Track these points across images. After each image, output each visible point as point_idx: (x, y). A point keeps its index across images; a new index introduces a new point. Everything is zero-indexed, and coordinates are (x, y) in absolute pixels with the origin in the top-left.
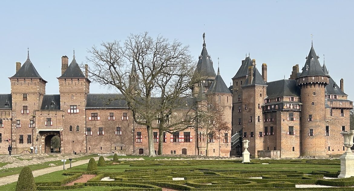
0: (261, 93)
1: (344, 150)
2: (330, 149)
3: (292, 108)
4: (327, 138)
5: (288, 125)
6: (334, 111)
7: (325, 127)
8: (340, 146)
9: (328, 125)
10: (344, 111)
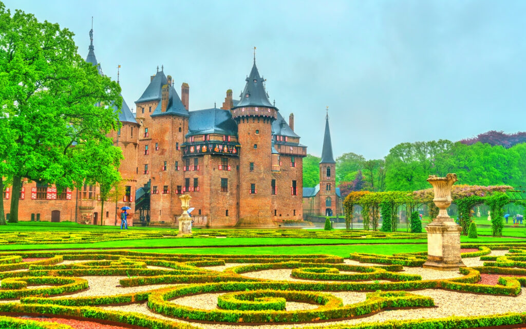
0: (180, 126)
1: (294, 215)
2: (277, 214)
3: (226, 152)
4: (273, 197)
5: (219, 176)
6: (281, 158)
7: (271, 181)
8: (290, 210)
9: (274, 178)
10: (295, 159)
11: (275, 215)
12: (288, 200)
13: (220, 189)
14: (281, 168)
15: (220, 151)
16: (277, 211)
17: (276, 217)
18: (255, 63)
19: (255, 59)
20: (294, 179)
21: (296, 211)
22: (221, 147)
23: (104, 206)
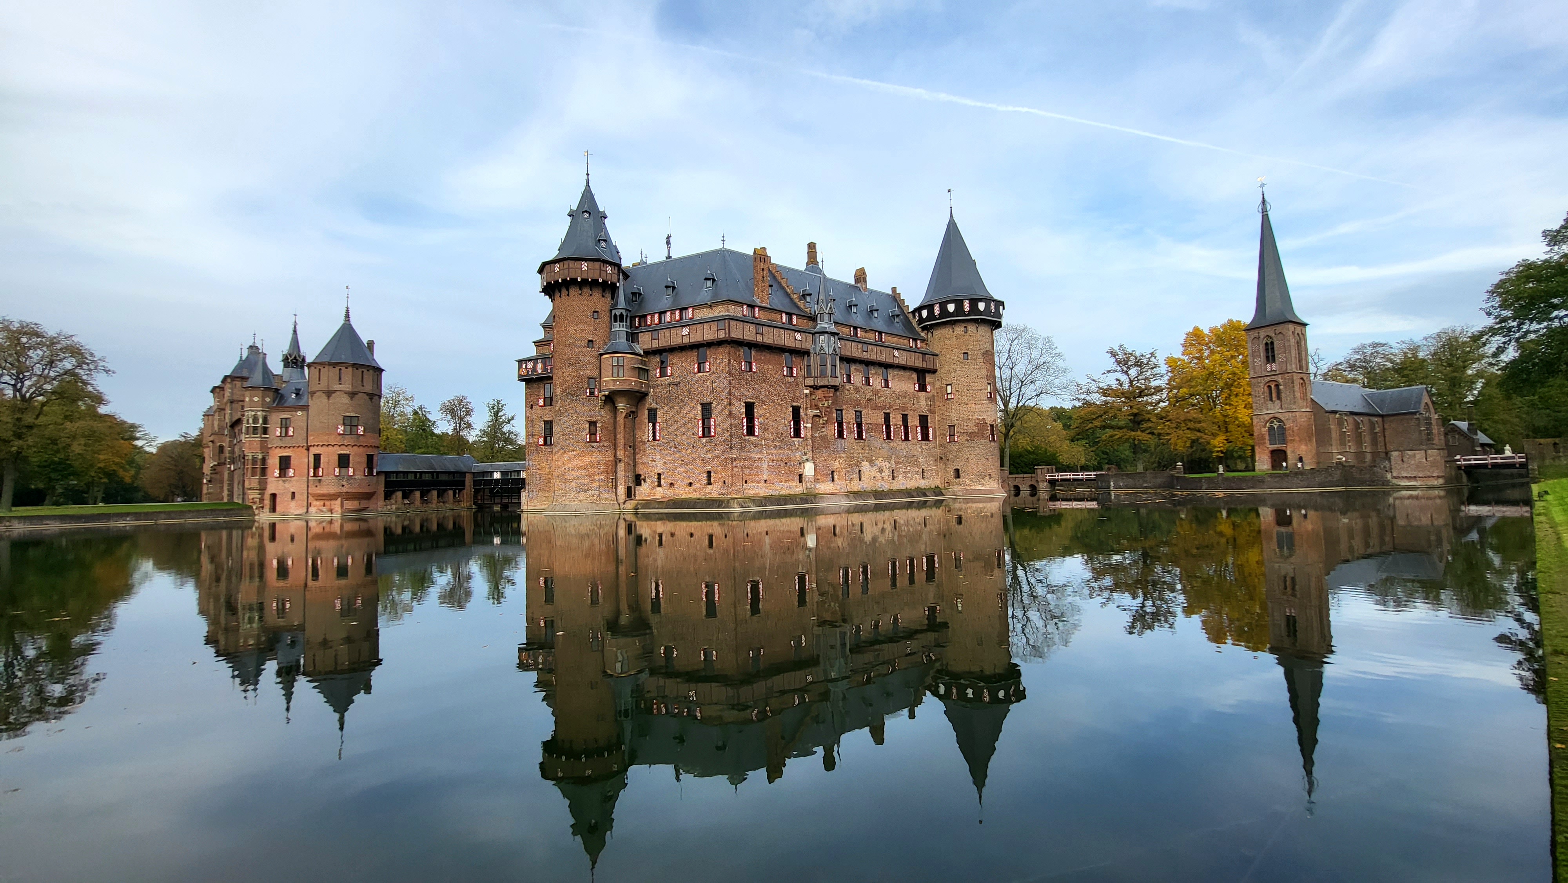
1: (709, 483)
2: (663, 482)
3: (540, 372)
4: (652, 446)
5: (541, 417)
6: (673, 359)
7: (646, 412)
8: (697, 472)
9: (654, 406)
10: (708, 352)
11: (660, 485)
12: (689, 450)
13: (541, 441)
14: (672, 380)
15: (530, 373)
16: (662, 477)
17: (660, 488)
18: (588, 183)
19: (588, 175)
20: (706, 400)
21: (712, 474)
22: (530, 365)
23: (287, 485)
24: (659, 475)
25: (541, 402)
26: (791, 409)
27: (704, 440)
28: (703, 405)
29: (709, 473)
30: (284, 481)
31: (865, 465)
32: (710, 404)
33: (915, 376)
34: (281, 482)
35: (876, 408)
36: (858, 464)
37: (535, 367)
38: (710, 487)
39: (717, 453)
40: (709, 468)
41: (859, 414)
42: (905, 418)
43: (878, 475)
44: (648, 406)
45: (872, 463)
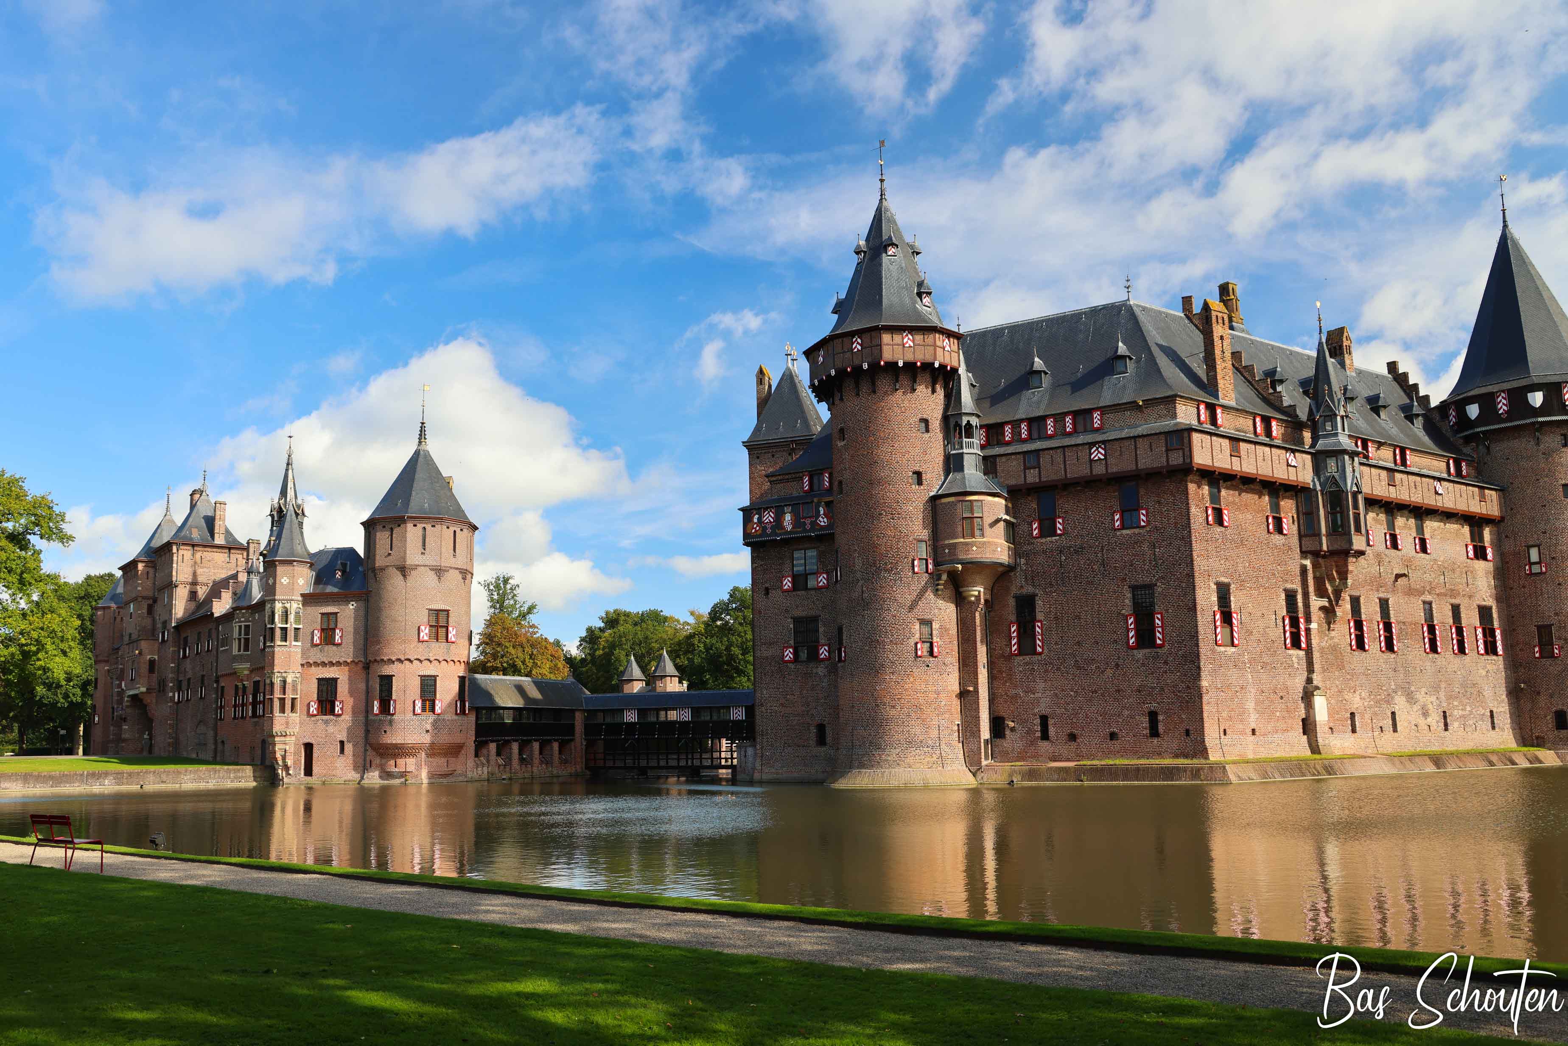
1: (1155, 734)
2: (1052, 731)
3: (789, 528)
4: (1027, 664)
5: (787, 611)
6: (1064, 504)
7: (1012, 602)
8: (1126, 713)
9: (1029, 589)
10: (1142, 492)
12: (1109, 672)
13: (789, 654)
14: (1064, 541)
15: (769, 531)
17: (1046, 743)
20: (1143, 579)
21: (1160, 718)
22: (769, 517)
23: (331, 729)
24: (1044, 719)
25: (787, 583)
26: (1283, 596)
27: (1140, 654)
28: (1134, 588)
29: (1153, 716)
30: (326, 722)
31: (1400, 703)
32: (1151, 587)
33: (1466, 529)
34: (321, 725)
35: (1410, 592)
36: (1389, 700)
37: (779, 519)
38: (1155, 740)
39: (1170, 679)
40: (1154, 706)
41: (1384, 604)
42: (1456, 610)
43: (1422, 722)
44: (1014, 590)
45: (1410, 698)
